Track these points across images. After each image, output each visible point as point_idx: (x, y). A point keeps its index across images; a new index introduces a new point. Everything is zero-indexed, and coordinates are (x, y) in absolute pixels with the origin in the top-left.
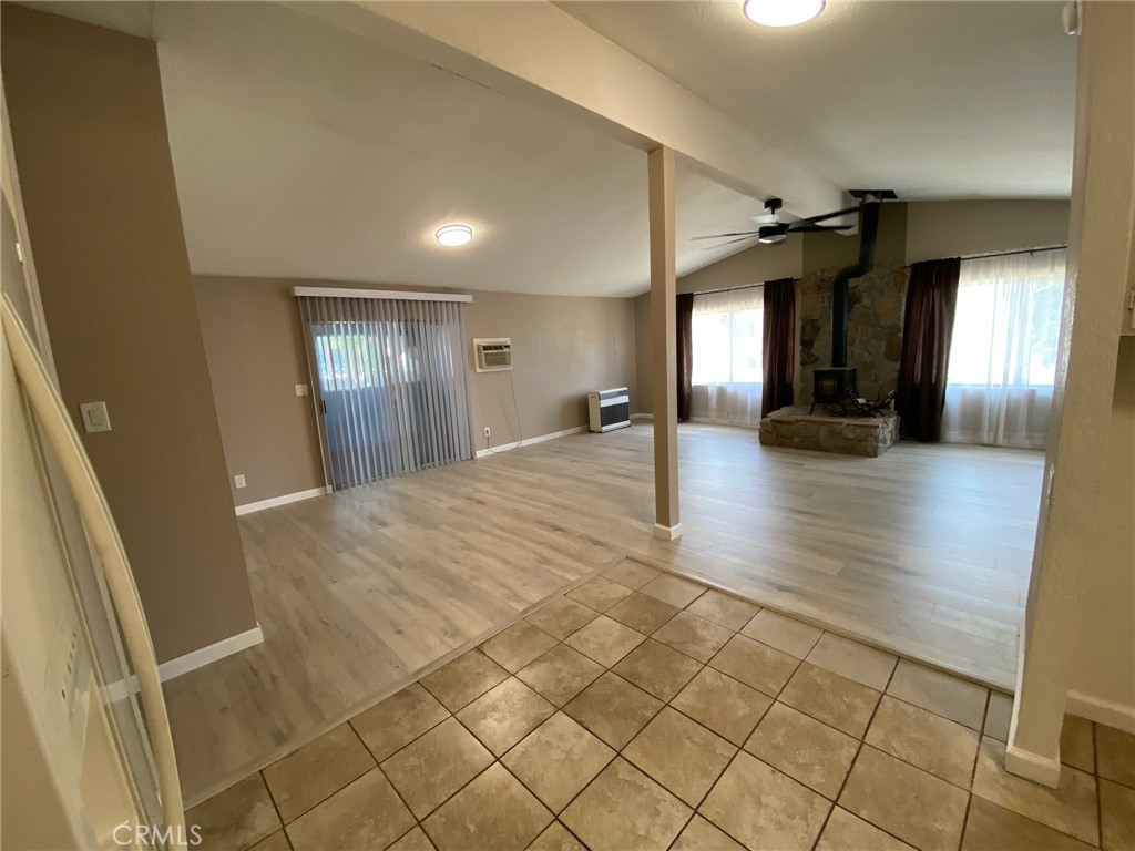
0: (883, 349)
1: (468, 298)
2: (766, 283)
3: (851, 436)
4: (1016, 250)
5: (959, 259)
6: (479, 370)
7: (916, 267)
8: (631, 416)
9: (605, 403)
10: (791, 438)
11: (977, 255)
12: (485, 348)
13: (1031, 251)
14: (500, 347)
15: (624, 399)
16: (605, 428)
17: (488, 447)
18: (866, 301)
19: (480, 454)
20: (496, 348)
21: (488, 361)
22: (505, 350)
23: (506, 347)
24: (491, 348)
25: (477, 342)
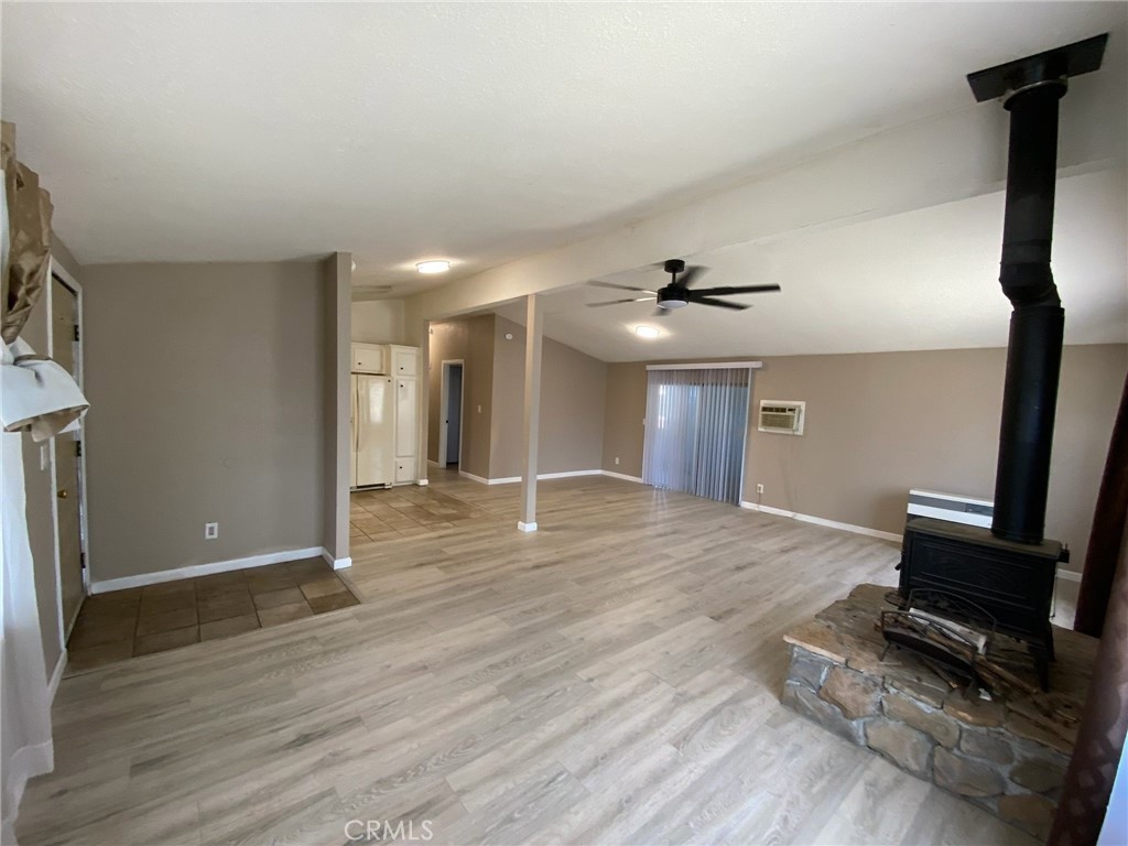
1: (758, 364)
6: (761, 429)
12: (765, 409)
14: (783, 410)
17: (759, 503)
19: (744, 505)
20: (777, 410)
21: (767, 422)
22: (788, 413)
23: (790, 410)
24: (771, 409)
25: (763, 403)
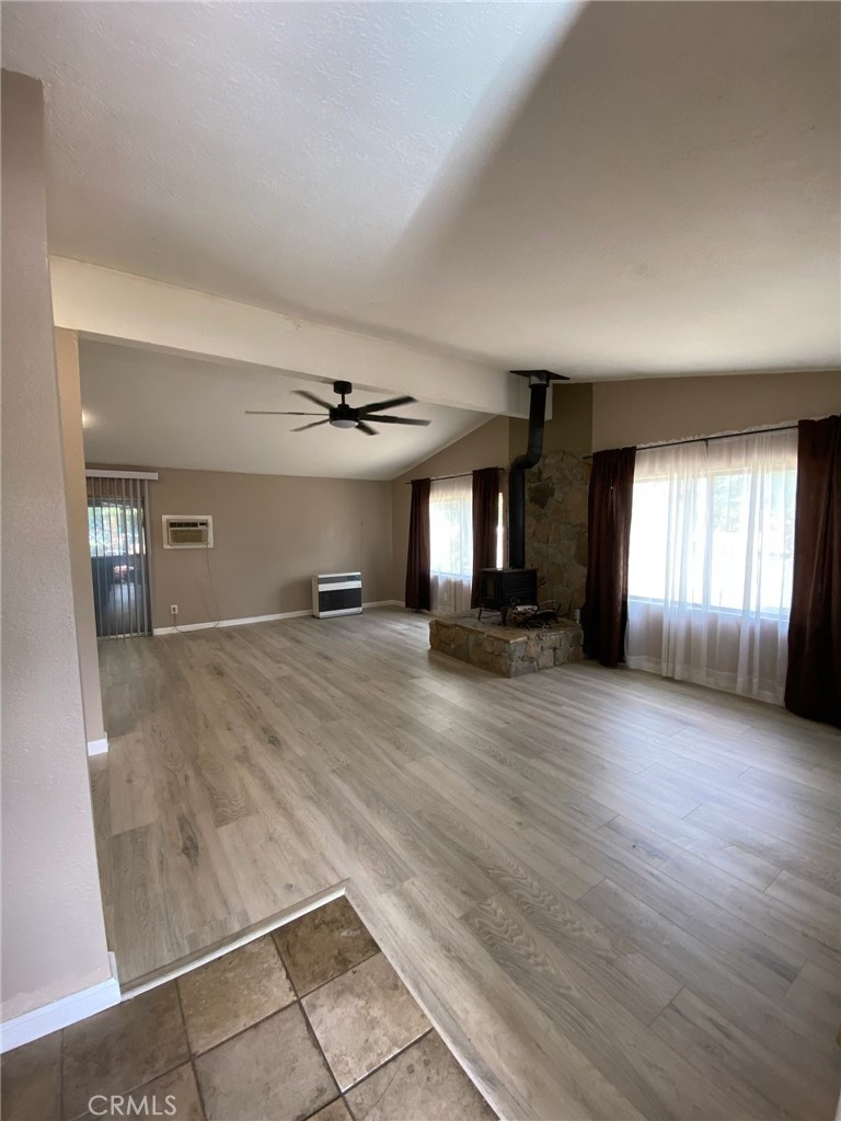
0: (573, 551)
1: (155, 476)
2: (474, 472)
3: (489, 650)
4: (691, 438)
5: (633, 450)
6: (166, 547)
7: (600, 457)
8: (364, 605)
9: (324, 588)
10: (449, 644)
11: (654, 444)
12: (172, 525)
13: (706, 440)
14: (195, 525)
15: (356, 584)
16: (322, 614)
17: (174, 625)
18: (558, 495)
19: (158, 632)
20: (187, 525)
21: (177, 538)
22: (200, 527)
23: (202, 524)
24: (180, 525)
25: (165, 518)
